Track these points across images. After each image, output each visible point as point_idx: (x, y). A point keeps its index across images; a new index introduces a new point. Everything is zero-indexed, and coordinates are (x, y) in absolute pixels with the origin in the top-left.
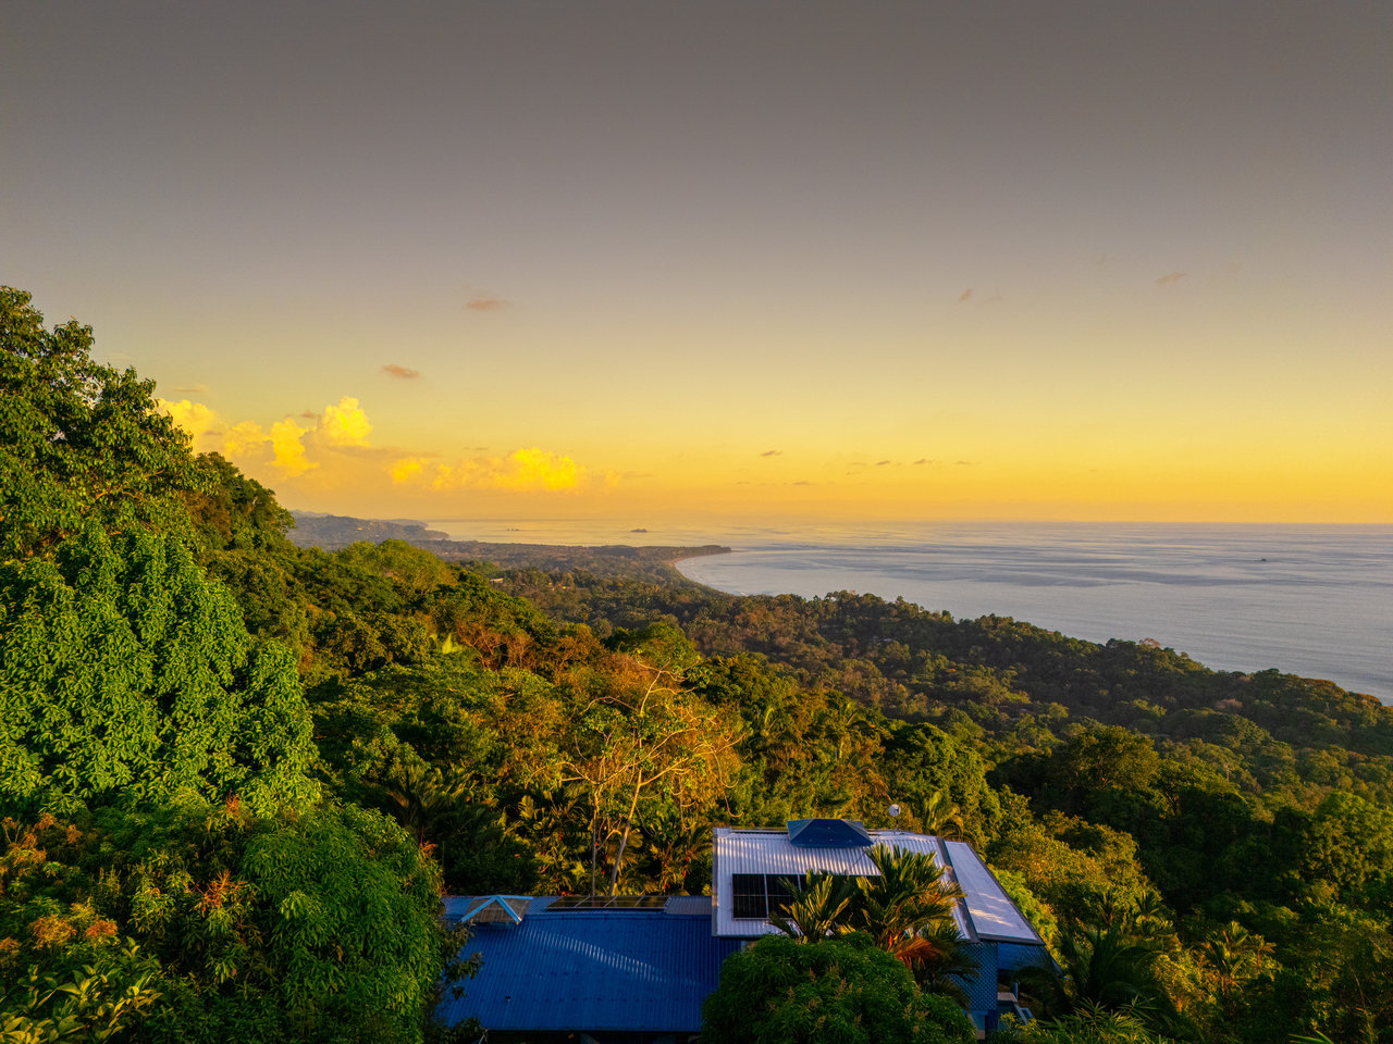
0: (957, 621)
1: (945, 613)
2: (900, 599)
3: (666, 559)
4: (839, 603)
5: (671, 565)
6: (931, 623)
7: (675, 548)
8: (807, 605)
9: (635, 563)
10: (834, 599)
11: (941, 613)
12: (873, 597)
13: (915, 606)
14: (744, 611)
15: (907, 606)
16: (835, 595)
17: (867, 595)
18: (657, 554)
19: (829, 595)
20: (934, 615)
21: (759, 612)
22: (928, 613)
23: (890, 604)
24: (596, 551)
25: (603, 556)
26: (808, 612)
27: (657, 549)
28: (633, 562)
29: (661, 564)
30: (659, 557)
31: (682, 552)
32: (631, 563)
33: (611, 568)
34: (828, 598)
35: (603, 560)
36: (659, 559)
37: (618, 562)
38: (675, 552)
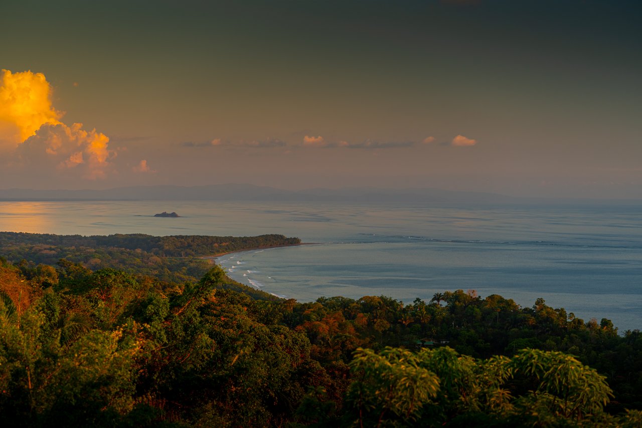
0: (621, 334)
1: (605, 323)
2: (540, 302)
3: (204, 254)
4: (452, 309)
5: (210, 262)
6: (585, 338)
7: (217, 238)
8: (404, 311)
9: (155, 258)
10: (444, 304)
11: (599, 322)
12: (501, 300)
13: (562, 313)
14: (308, 318)
15: (550, 312)
16: (446, 297)
17: (492, 297)
18: (189, 246)
19: (438, 297)
20: (589, 325)
21: (331, 321)
22: (580, 322)
23: (526, 309)
24: (99, 241)
25: (110, 249)
26: (405, 321)
27: (190, 240)
28: (153, 258)
29: (196, 259)
30: (193, 250)
31: (227, 243)
32: (150, 259)
33: (121, 265)
34: (435, 302)
35: (110, 253)
36: (194, 253)
37: (131, 257)
38: (216, 245)
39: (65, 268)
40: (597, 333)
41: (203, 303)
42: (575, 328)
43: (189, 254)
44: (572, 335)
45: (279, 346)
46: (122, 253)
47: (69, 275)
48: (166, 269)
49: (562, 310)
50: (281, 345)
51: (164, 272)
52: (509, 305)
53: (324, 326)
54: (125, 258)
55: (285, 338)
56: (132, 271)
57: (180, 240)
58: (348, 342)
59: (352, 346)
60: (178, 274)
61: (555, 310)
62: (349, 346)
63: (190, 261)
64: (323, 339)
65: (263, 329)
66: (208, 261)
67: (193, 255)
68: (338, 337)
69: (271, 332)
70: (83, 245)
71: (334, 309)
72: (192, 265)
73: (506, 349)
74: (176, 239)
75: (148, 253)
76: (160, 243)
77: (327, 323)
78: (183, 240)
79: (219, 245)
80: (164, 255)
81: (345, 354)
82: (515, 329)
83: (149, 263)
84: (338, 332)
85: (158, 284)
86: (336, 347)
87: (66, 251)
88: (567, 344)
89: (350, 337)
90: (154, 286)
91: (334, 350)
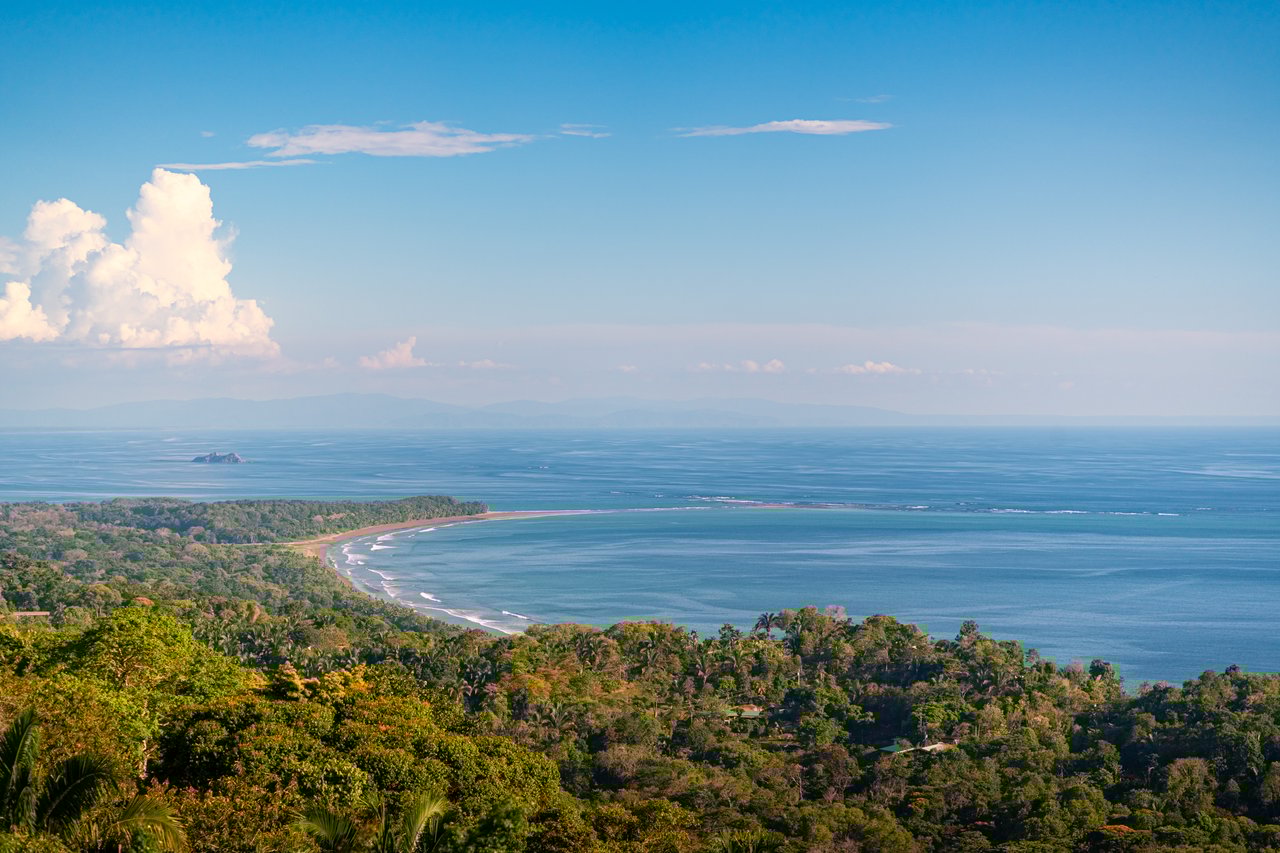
0: (1130, 691)
1: (1098, 668)
2: (969, 628)
3: (294, 536)
4: (795, 645)
6: (1060, 700)
8: (700, 649)
9: (198, 546)
11: (1086, 668)
13: (1013, 649)
14: (510, 668)
15: (990, 648)
16: (783, 621)
17: (874, 620)
18: (265, 521)
19: (766, 622)
20: (1068, 673)
21: (556, 672)
22: (1049, 667)
23: (942, 643)
26: (704, 671)
27: (266, 509)
28: (193, 546)
29: (279, 547)
30: (272, 531)
31: (341, 515)
32: (186, 547)
33: (129, 562)
34: (762, 630)
35: (105, 538)
36: (273, 535)
37: (148, 546)
38: (319, 518)
39: (18, 572)
40: (1084, 689)
41: (342, 694)
42: (1040, 680)
43: (265, 538)
44: (1035, 692)
45: (497, 781)
46: (130, 537)
47: (24, 586)
48: (219, 569)
49: (1014, 644)
50: (502, 777)
51: (216, 576)
52: (910, 636)
53: (542, 683)
54: (136, 547)
55: (509, 764)
56: (152, 574)
57: (247, 509)
58: (589, 714)
59: (598, 722)
60: (244, 580)
61: (1000, 645)
62: (593, 722)
63: (267, 552)
64: (540, 709)
65: (465, 747)
66: (303, 551)
67: (272, 541)
68: (570, 705)
69: (481, 751)
70: (50, 522)
71: (562, 648)
72: (271, 559)
73: (904, 723)
74: (238, 507)
75: (181, 536)
76: (205, 516)
77: (547, 677)
78: (252, 509)
79: (325, 520)
80: (215, 540)
81: (585, 738)
82: (922, 685)
83: (186, 557)
84: (568, 694)
85: (207, 601)
86: (565, 726)
87: (15, 534)
88: (1024, 712)
89: (593, 704)
90: (198, 606)
91: (563, 732)
